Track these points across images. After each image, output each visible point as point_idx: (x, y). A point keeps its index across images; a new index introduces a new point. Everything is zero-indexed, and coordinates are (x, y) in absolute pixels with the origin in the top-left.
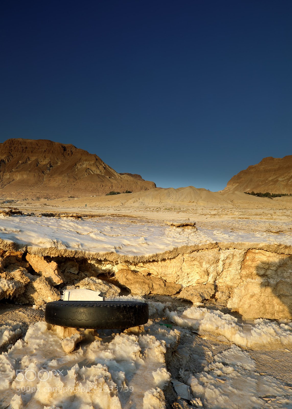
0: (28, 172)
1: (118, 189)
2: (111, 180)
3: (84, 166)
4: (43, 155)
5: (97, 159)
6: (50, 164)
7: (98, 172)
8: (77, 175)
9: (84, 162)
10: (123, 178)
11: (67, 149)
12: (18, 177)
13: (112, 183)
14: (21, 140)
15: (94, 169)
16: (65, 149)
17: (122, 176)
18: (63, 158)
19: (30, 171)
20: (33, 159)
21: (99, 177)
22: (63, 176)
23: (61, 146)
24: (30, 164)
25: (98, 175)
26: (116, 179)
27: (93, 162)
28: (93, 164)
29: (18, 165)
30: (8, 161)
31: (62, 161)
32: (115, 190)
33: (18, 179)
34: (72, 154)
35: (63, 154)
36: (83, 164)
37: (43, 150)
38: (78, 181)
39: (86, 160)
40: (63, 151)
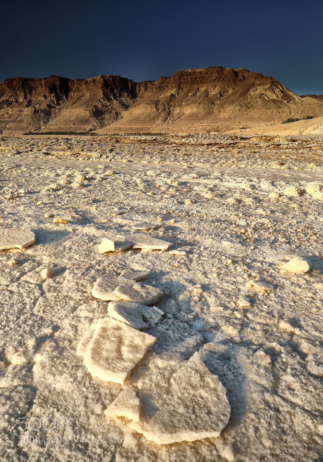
0: (198, 105)
1: (298, 115)
2: (289, 105)
3: (258, 92)
4: (212, 84)
5: (273, 82)
6: (221, 93)
7: (274, 97)
8: (249, 103)
9: (258, 87)
10: (305, 101)
11: (239, 74)
12: (188, 111)
13: (290, 108)
14: (190, 70)
15: (269, 93)
16: (236, 74)
17: (303, 99)
18: (234, 85)
19: (200, 104)
20: (203, 89)
21: (275, 103)
22: (234, 105)
23: (232, 72)
24: (200, 96)
25: (274, 100)
26: (295, 103)
27: (268, 86)
28: (269, 88)
29: (187, 98)
30: (178, 94)
31: (233, 89)
32: (294, 116)
33: (188, 113)
34: (244, 79)
35: (234, 80)
36: (257, 90)
37: (213, 79)
38: (251, 109)
39: (260, 85)
40: (234, 77)
